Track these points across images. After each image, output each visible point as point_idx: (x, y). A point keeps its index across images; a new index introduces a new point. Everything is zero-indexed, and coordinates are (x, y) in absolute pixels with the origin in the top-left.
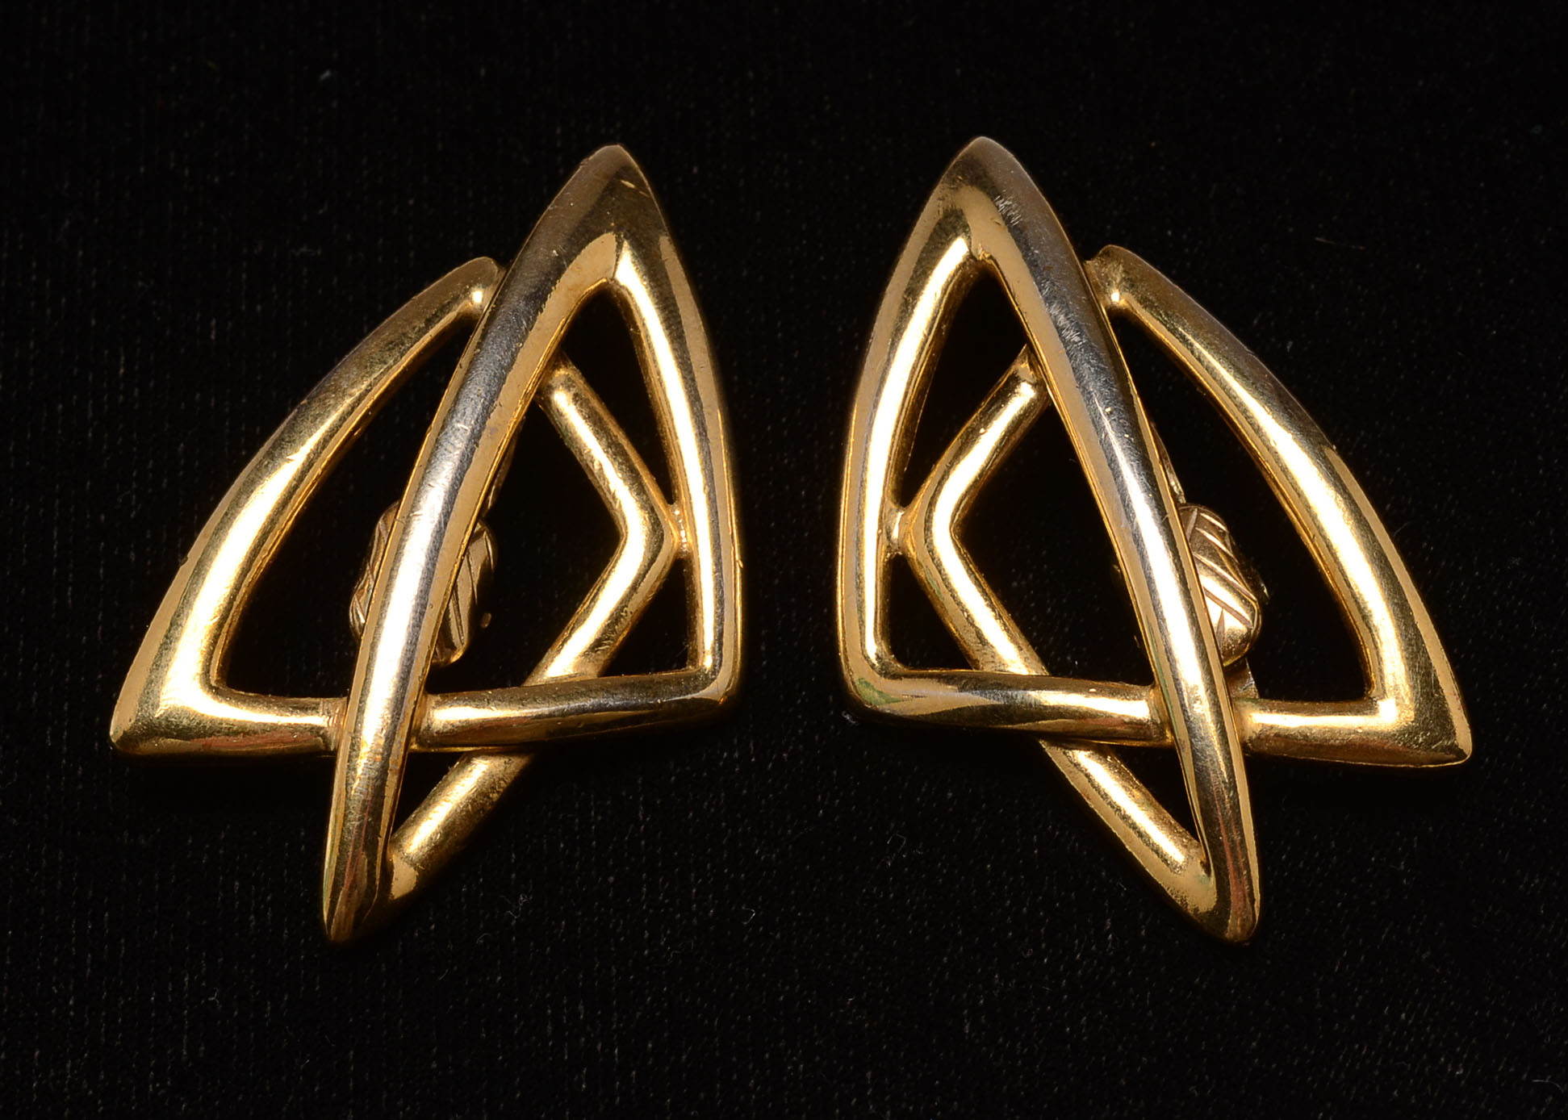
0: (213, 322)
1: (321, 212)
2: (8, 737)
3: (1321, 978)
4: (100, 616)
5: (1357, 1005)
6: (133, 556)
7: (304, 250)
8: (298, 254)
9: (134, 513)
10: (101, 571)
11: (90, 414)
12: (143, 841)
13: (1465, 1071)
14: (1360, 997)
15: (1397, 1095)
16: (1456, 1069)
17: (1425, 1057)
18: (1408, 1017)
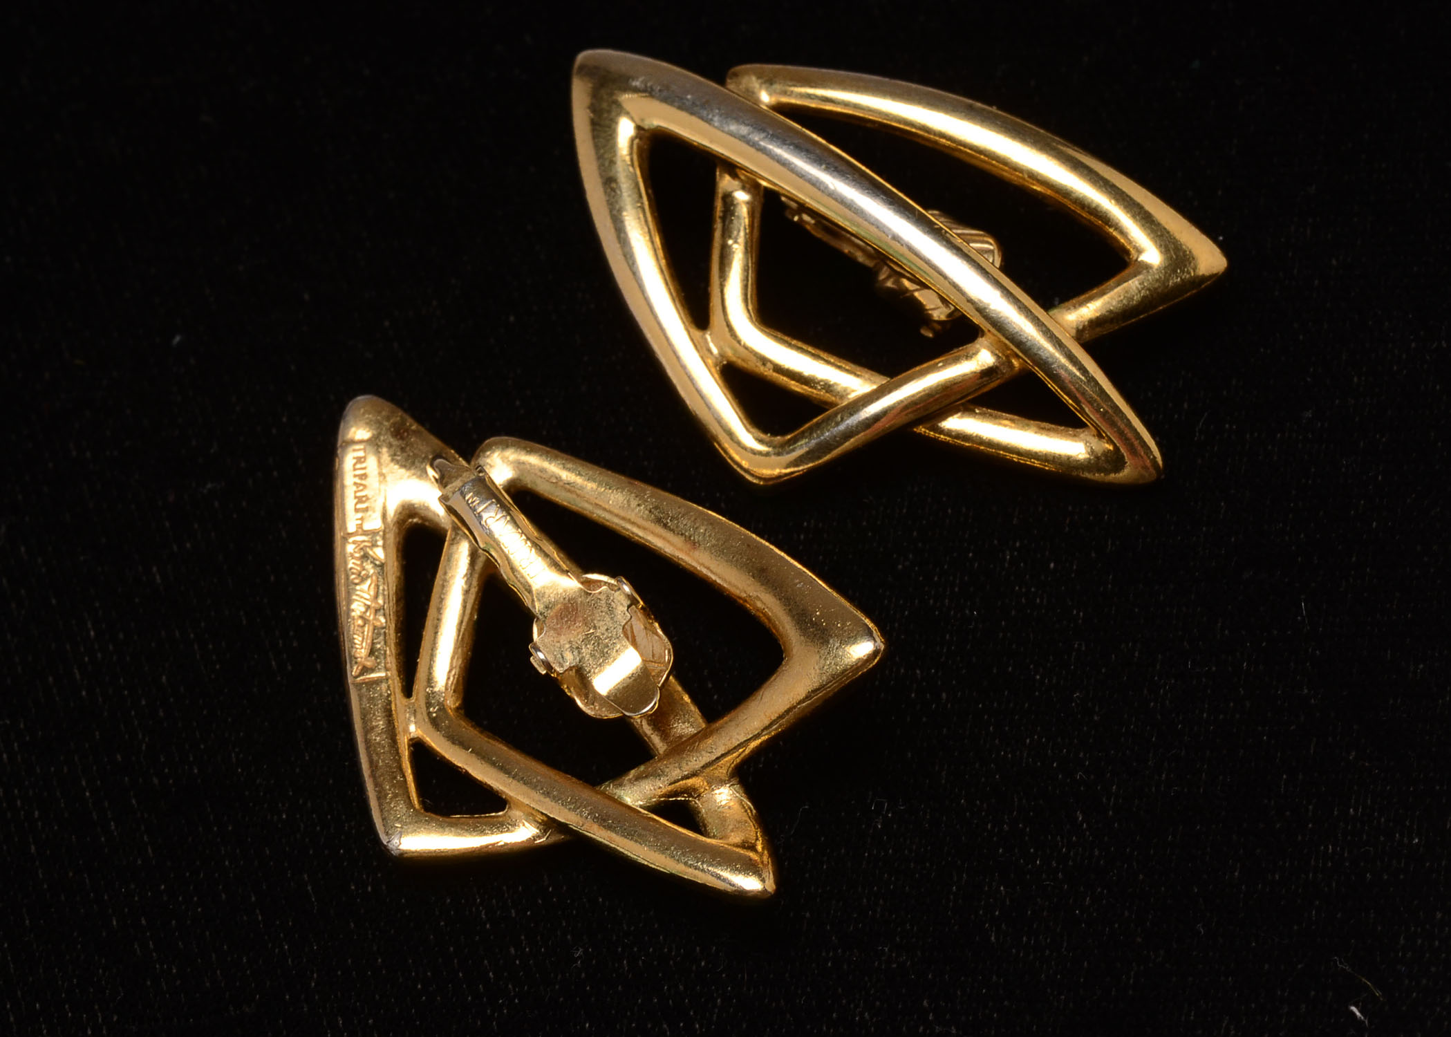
0: (155, 569)
1: (212, 451)
2: (103, 961)
3: (1273, 802)
4: (145, 838)
5: (1310, 814)
6: (156, 781)
7: (209, 486)
8: (205, 491)
9: (144, 745)
10: (134, 802)
11: (78, 676)
12: (247, 1009)
13: (1420, 840)
14: (1311, 807)
15: (1370, 877)
16: (1412, 839)
17: (1382, 838)
18: (1356, 810)
